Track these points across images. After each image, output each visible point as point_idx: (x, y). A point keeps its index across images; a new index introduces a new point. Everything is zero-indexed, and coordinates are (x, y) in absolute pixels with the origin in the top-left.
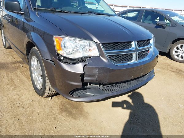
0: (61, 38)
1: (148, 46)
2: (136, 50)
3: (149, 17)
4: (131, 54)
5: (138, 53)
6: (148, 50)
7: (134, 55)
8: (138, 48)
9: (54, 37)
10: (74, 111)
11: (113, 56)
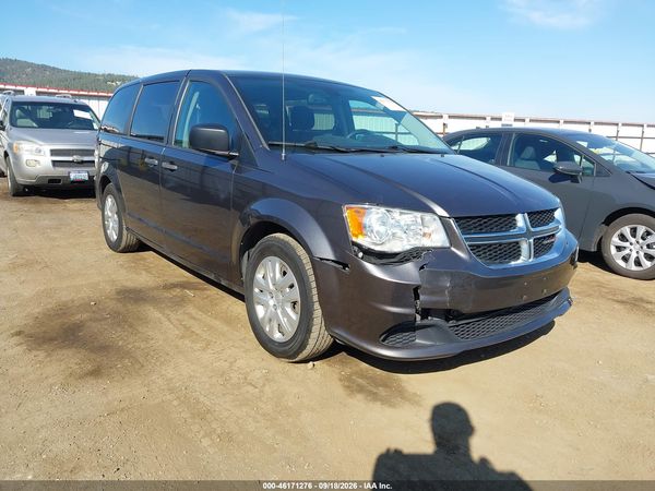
0: (362, 211)
1: (552, 225)
2: (527, 235)
3: (529, 151)
4: (517, 243)
5: (532, 240)
6: (553, 235)
7: (524, 247)
8: (532, 230)
9: (344, 208)
10: (382, 391)
11: (478, 246)
